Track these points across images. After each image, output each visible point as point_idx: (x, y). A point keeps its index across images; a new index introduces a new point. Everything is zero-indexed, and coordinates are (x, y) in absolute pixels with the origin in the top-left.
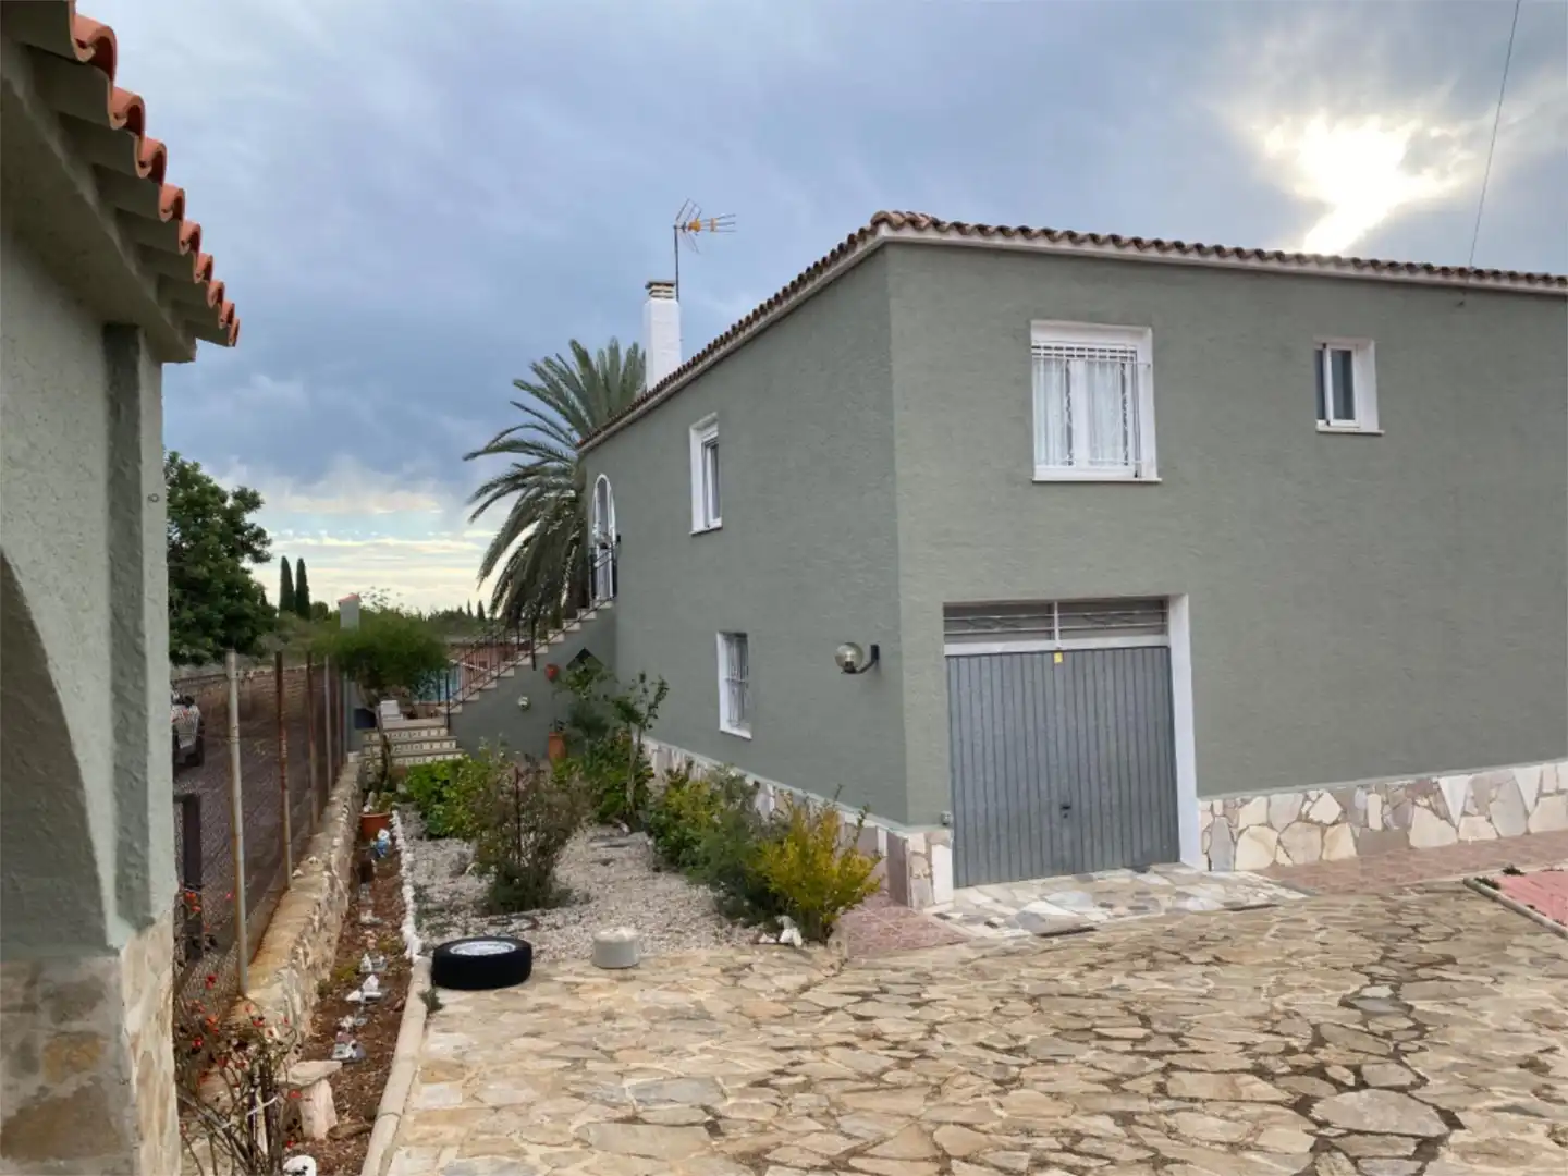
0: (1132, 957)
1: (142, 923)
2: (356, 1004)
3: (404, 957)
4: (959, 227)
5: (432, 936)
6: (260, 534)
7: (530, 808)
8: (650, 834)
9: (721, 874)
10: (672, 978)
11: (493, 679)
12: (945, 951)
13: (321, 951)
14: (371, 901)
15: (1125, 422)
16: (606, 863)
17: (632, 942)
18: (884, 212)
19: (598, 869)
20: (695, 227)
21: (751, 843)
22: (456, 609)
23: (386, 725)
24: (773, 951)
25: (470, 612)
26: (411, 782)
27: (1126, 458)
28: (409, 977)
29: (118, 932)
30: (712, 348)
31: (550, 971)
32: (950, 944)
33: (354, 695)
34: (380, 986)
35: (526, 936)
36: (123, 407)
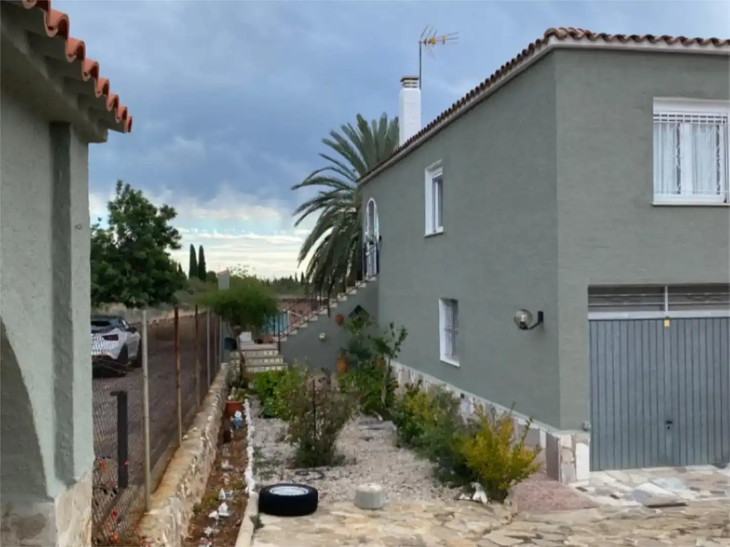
0: (711, 527)
1: (70, 482)
2: (213, 519)
3: (244, 492)
4: (604, 37)
5: (261, 479)
6: (175, 232)
7: (321, 404)
8: (395, 423)
9: (437, 453)
10: (403, 518)
11: (305, 322)
12: (582, 512)
13: (197, 486)
14: (229, 455)
15: (718, 165)
16: (367, 439)
17: (378, 493)
18: (553, 29)
19: (363, 443)
20: (432, 42)
21: (455, 435)
22: (288, 277)
23: (243, 347)
24: (468, 505)
25: (296, 279)
26: (256, 383)
27: (719, 189)
28: (246, 504)
29: (54, 487)
30: (439, 119)
31: (329, 507)
32: (586, 508)
33: (225, 330)
34: (229, 509)
35: (316, 485)
36: (61, 174)
